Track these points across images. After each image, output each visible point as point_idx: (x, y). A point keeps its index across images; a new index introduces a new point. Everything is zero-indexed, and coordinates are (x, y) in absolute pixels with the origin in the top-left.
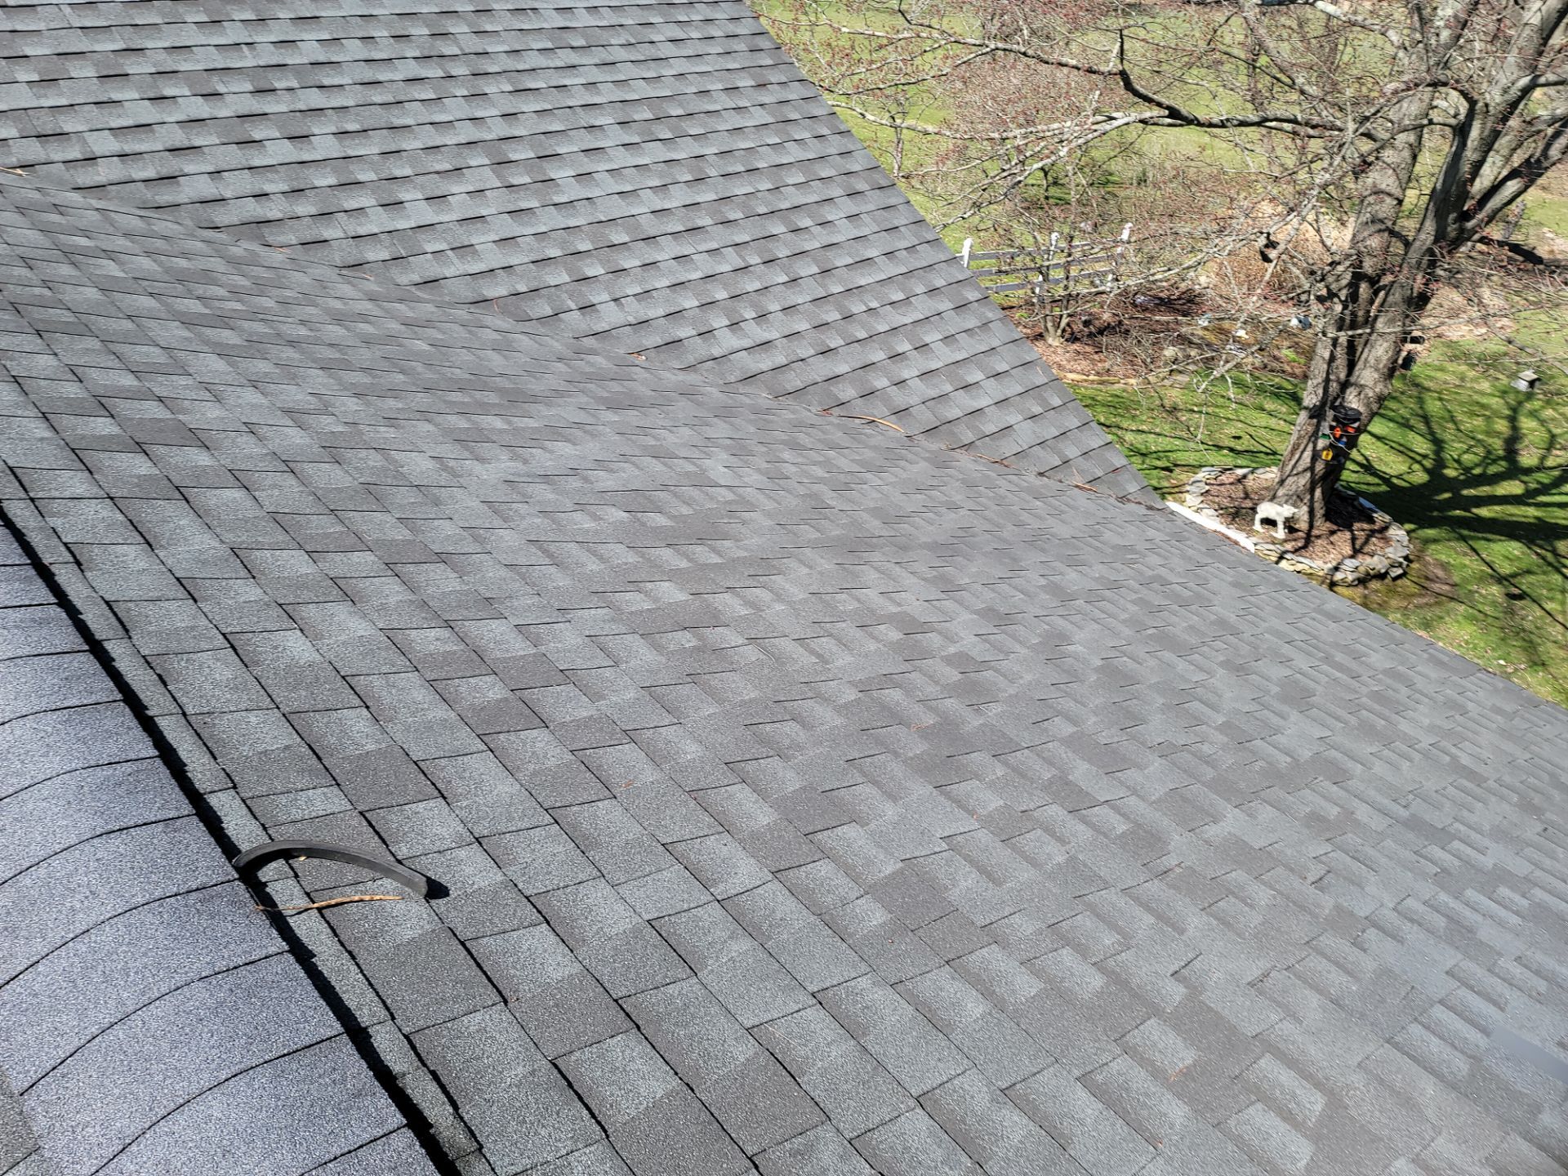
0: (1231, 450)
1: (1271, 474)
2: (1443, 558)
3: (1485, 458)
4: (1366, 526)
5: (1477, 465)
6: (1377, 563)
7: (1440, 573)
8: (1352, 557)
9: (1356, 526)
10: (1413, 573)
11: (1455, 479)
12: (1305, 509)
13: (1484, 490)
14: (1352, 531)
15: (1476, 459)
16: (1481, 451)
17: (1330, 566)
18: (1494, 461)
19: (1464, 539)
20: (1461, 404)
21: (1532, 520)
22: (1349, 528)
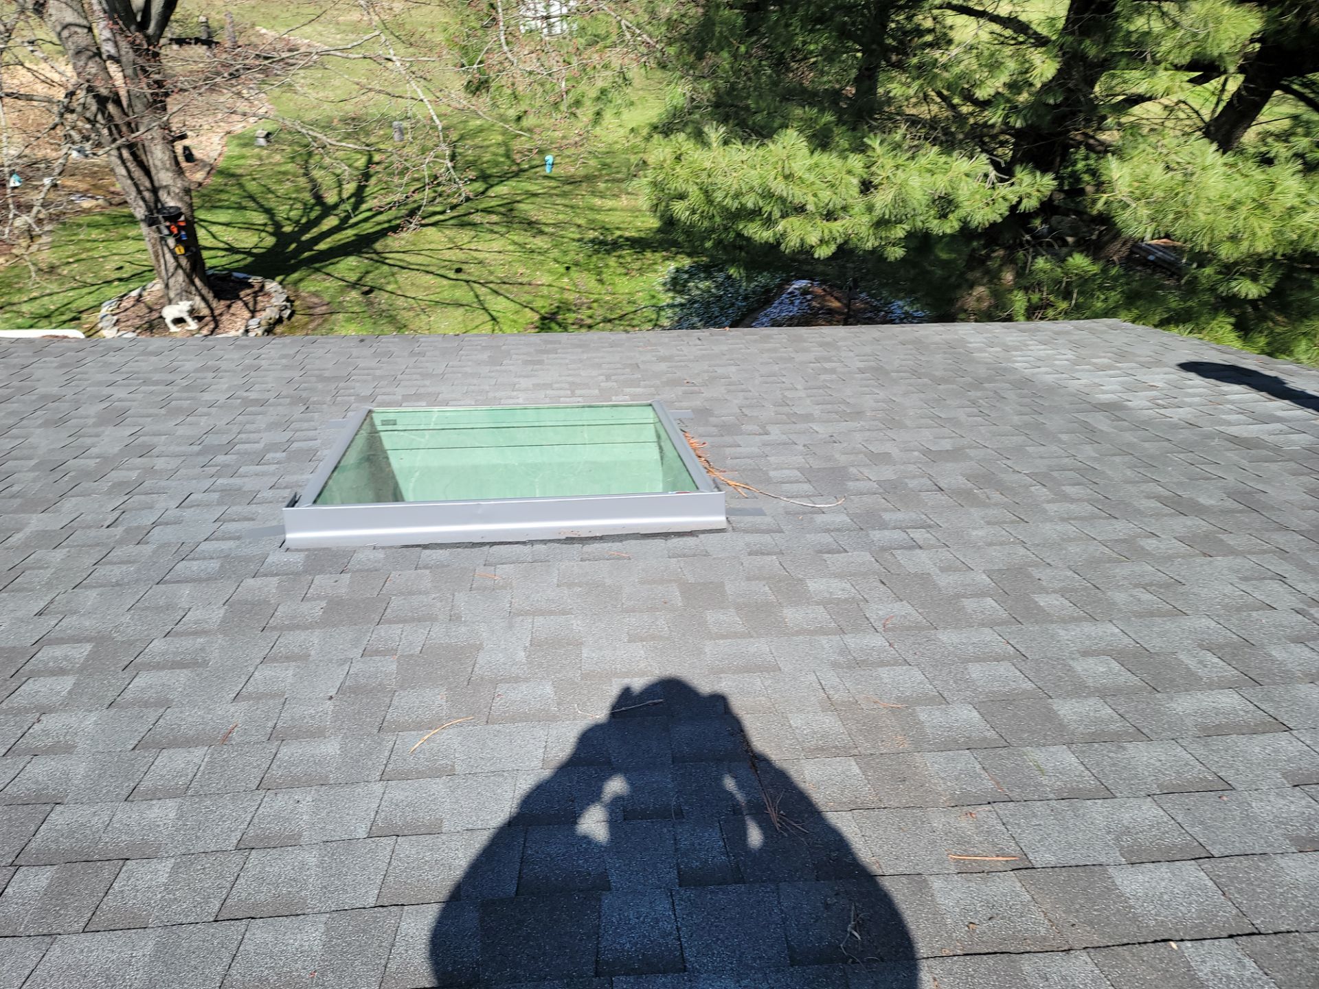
0: (120, 280)
1: (156, 287)
2: (312, 289)
3: (305, 209)
4: (248, 291)
5: (302, 216)
6: (270, 313)
7: (316, 300)
8: (253, 317)
9: (242, 294)
10: (298, 308)
11: (293, 232)
12: (198, 299)
13: (315, 232)
14: (241, 299)
15: (299, 212)
16: (299, 205)
17: (241, 331)
18: (312, 209)
19: (318, 270)
20: (269, 177)
21: (353, 238)
22: (238, 298)
